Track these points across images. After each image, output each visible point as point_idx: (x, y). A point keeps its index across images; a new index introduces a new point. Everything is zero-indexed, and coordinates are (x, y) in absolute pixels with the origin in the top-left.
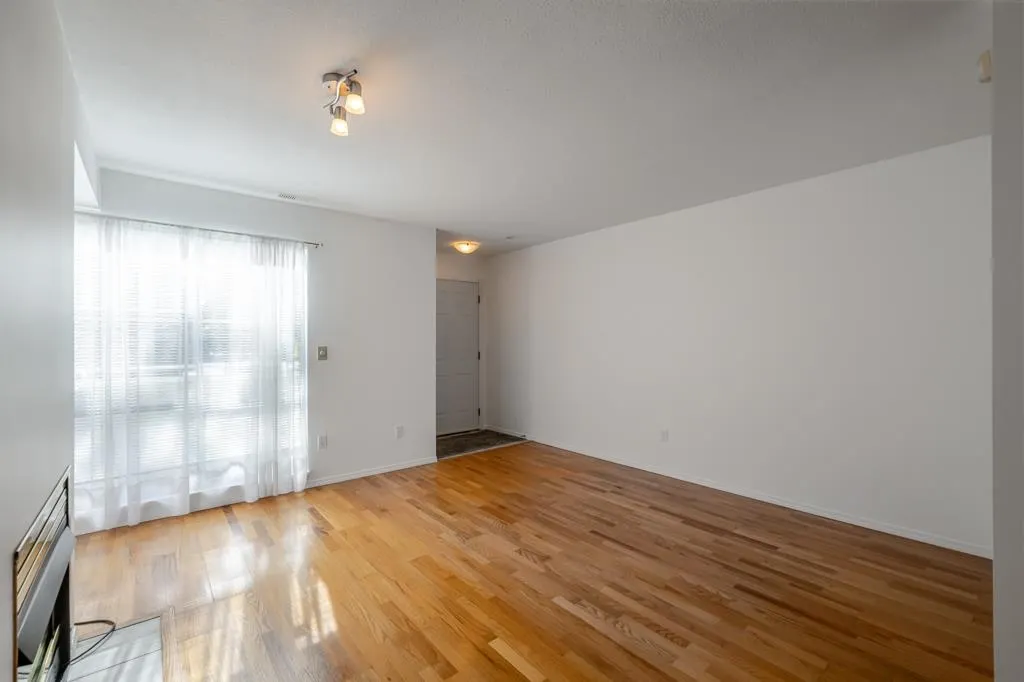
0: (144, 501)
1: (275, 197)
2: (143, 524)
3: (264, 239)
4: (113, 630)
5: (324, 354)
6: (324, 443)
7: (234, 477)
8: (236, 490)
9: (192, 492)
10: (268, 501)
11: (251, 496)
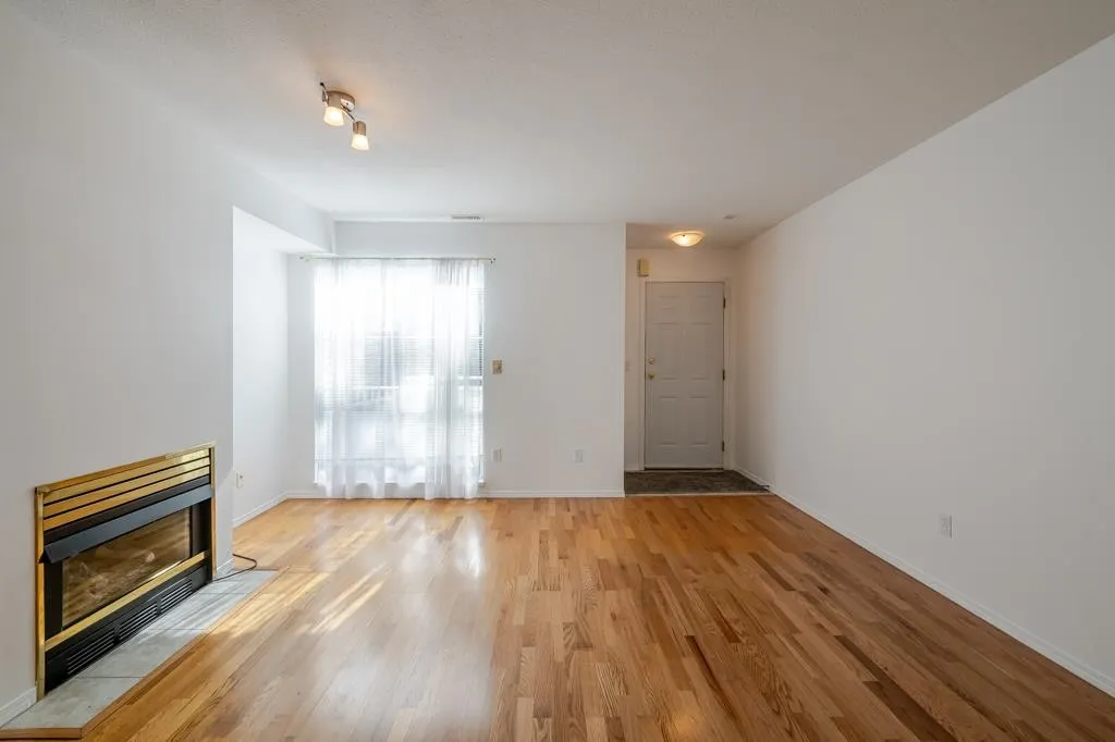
0: (359, 482)
1: (448, 220)
2: (356, 500)
3: (443, 260)
4: (252, 569)
5: (498, 368)
6: (498, 455)
7: (419, 475)
8: (420, 486)
9: (387, 481)
10: (442, 502)
11: (429, 494)
